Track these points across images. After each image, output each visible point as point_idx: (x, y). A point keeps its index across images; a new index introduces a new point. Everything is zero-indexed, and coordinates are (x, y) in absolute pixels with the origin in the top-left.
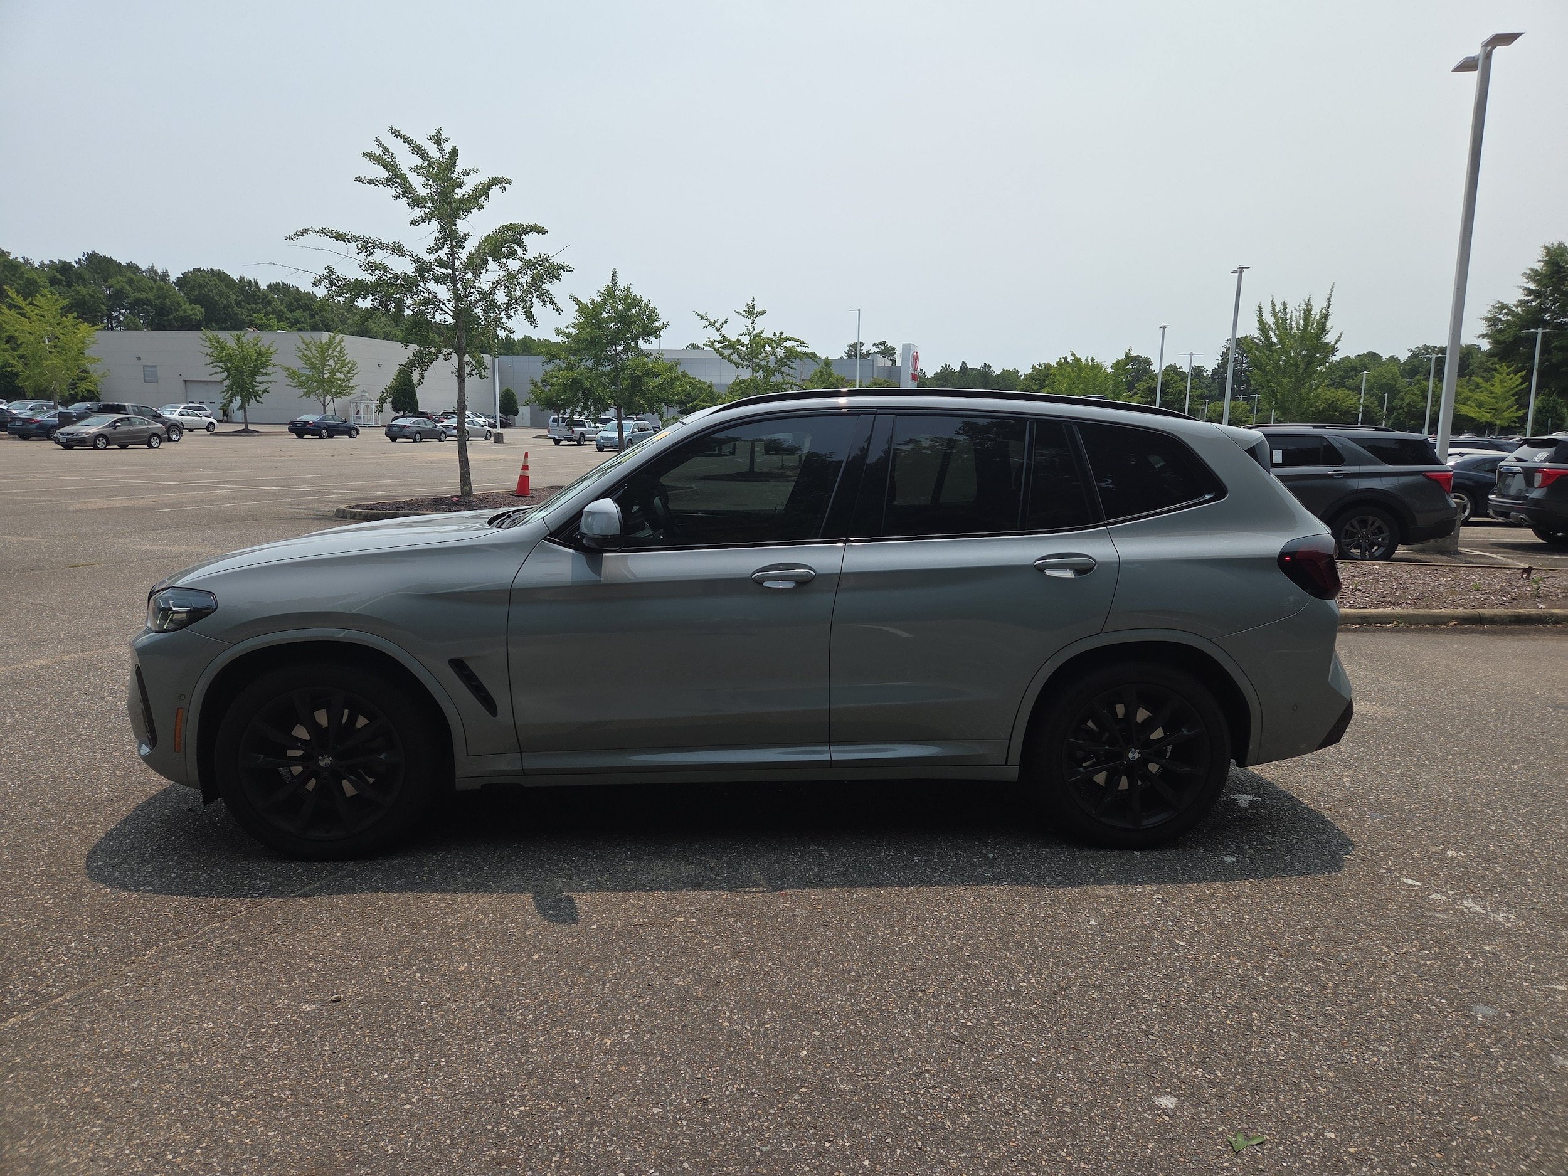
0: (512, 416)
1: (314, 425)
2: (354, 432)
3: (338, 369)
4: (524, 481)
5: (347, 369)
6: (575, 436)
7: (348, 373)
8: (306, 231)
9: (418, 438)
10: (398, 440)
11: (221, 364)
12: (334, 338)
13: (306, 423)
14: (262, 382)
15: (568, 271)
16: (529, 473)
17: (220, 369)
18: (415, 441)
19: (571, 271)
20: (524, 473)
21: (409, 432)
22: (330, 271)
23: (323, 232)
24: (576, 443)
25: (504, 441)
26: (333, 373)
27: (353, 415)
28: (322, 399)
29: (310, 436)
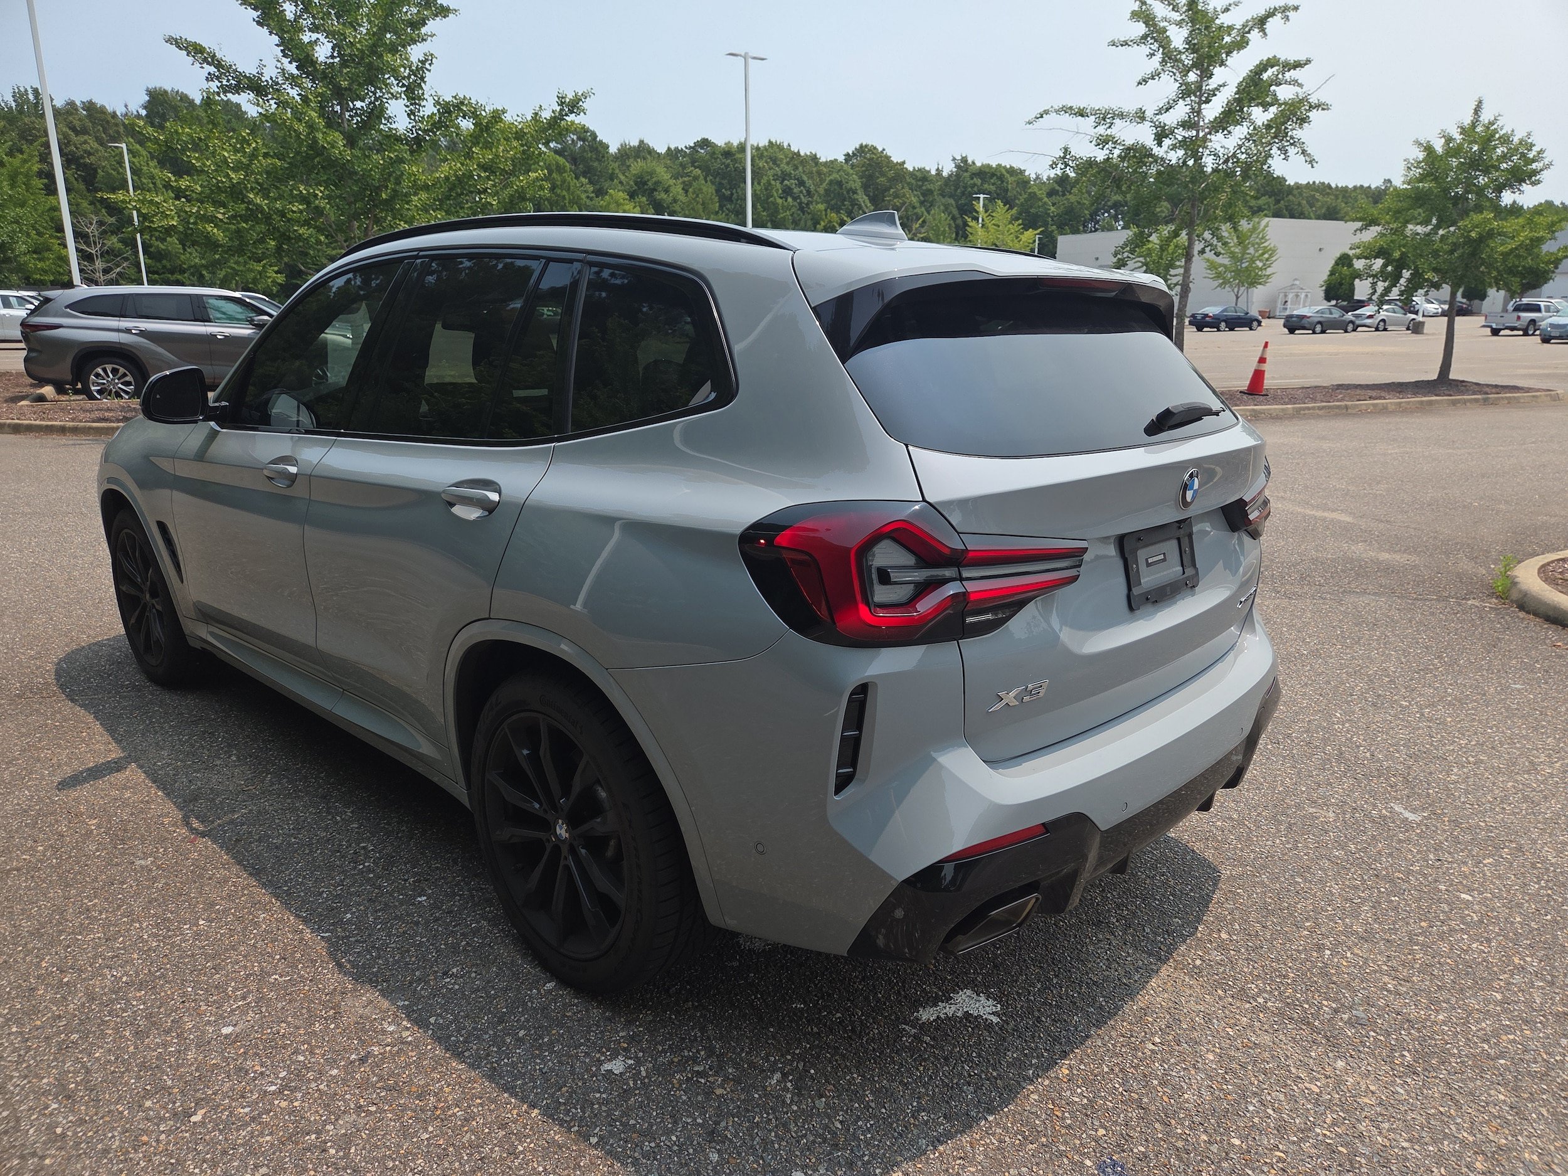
0: (1476, 302)
1: (1215, 317)
2: (1255, 324)
3: (1258, 257)
4: (1258, 377)
5: (1266, 256)
6: (1523, 323)
7: (1267, 260)
8: (1047, 112)
9: (1318, 328)
10: (1297, 332)
11: (1141, 259)
12: (1259, 223)
13: (1206, 316)
14: (1176, 275)
15: (1323, 109)
16: (1265, 367)
17: (1140, 264)
18: (1314, 333)
19: (1328, 109)
20: (1258, 366)
21: (1309, 323)
22: (1066, 150)
23: (1067, 110)
24: (1521, 333)
25: (1425, 331)
26: (1252, 261)
27: (1280, 306)
28: (1236, 290)
29: (1208, 329)
